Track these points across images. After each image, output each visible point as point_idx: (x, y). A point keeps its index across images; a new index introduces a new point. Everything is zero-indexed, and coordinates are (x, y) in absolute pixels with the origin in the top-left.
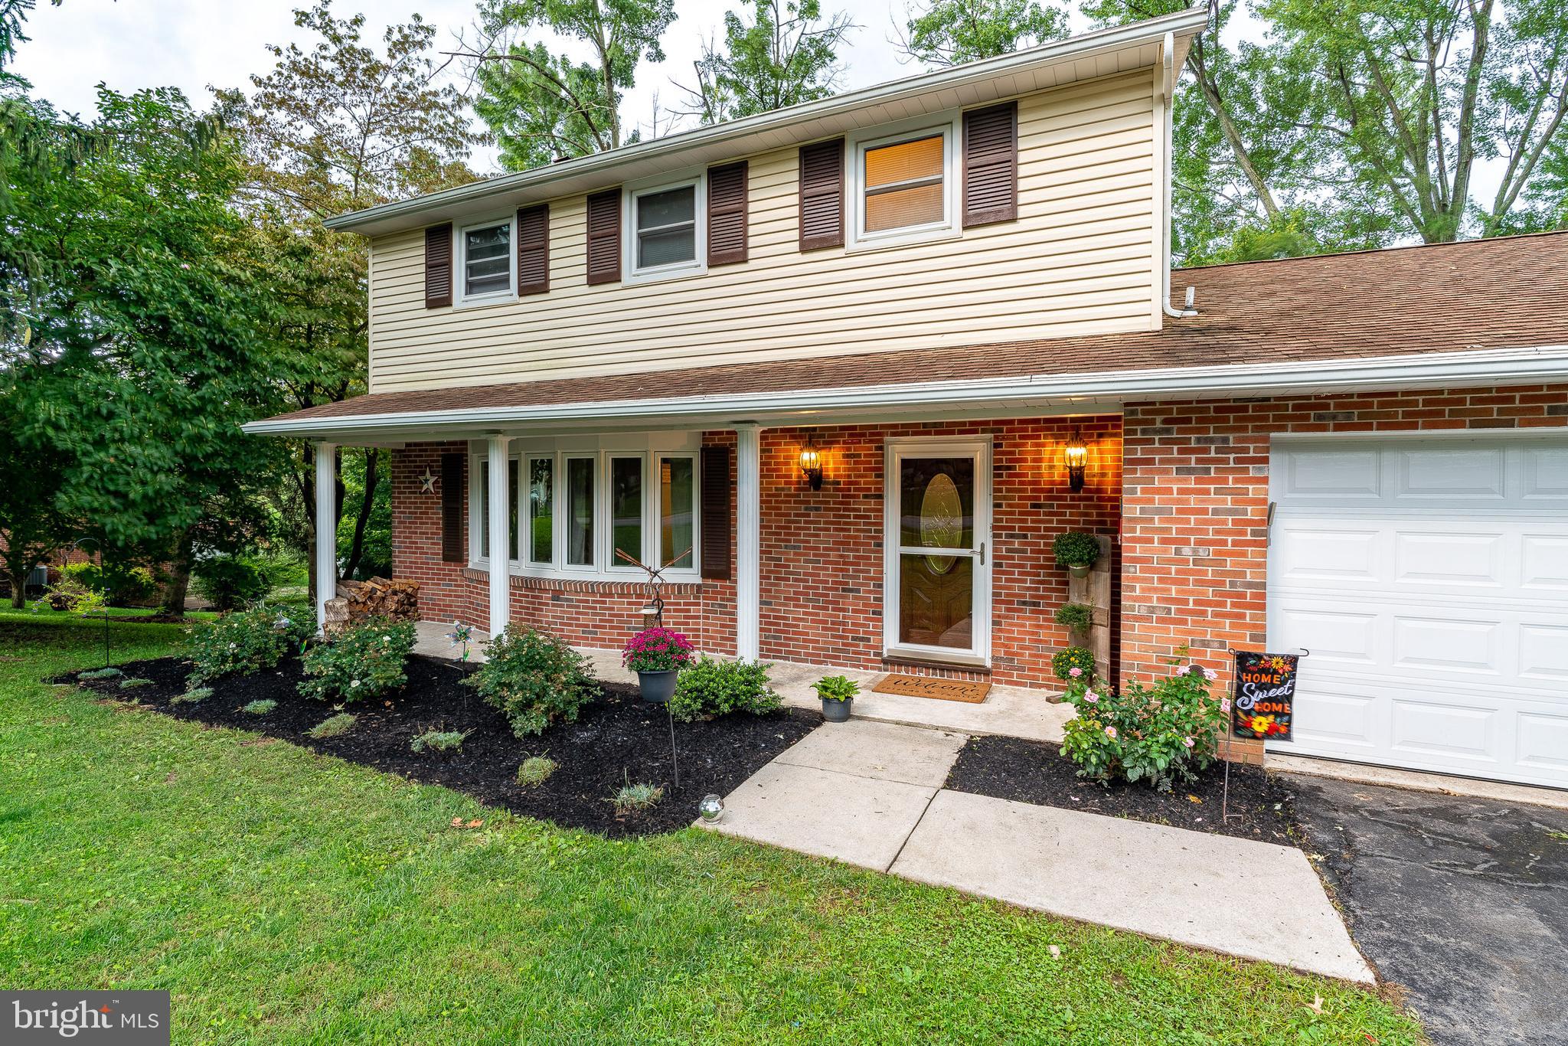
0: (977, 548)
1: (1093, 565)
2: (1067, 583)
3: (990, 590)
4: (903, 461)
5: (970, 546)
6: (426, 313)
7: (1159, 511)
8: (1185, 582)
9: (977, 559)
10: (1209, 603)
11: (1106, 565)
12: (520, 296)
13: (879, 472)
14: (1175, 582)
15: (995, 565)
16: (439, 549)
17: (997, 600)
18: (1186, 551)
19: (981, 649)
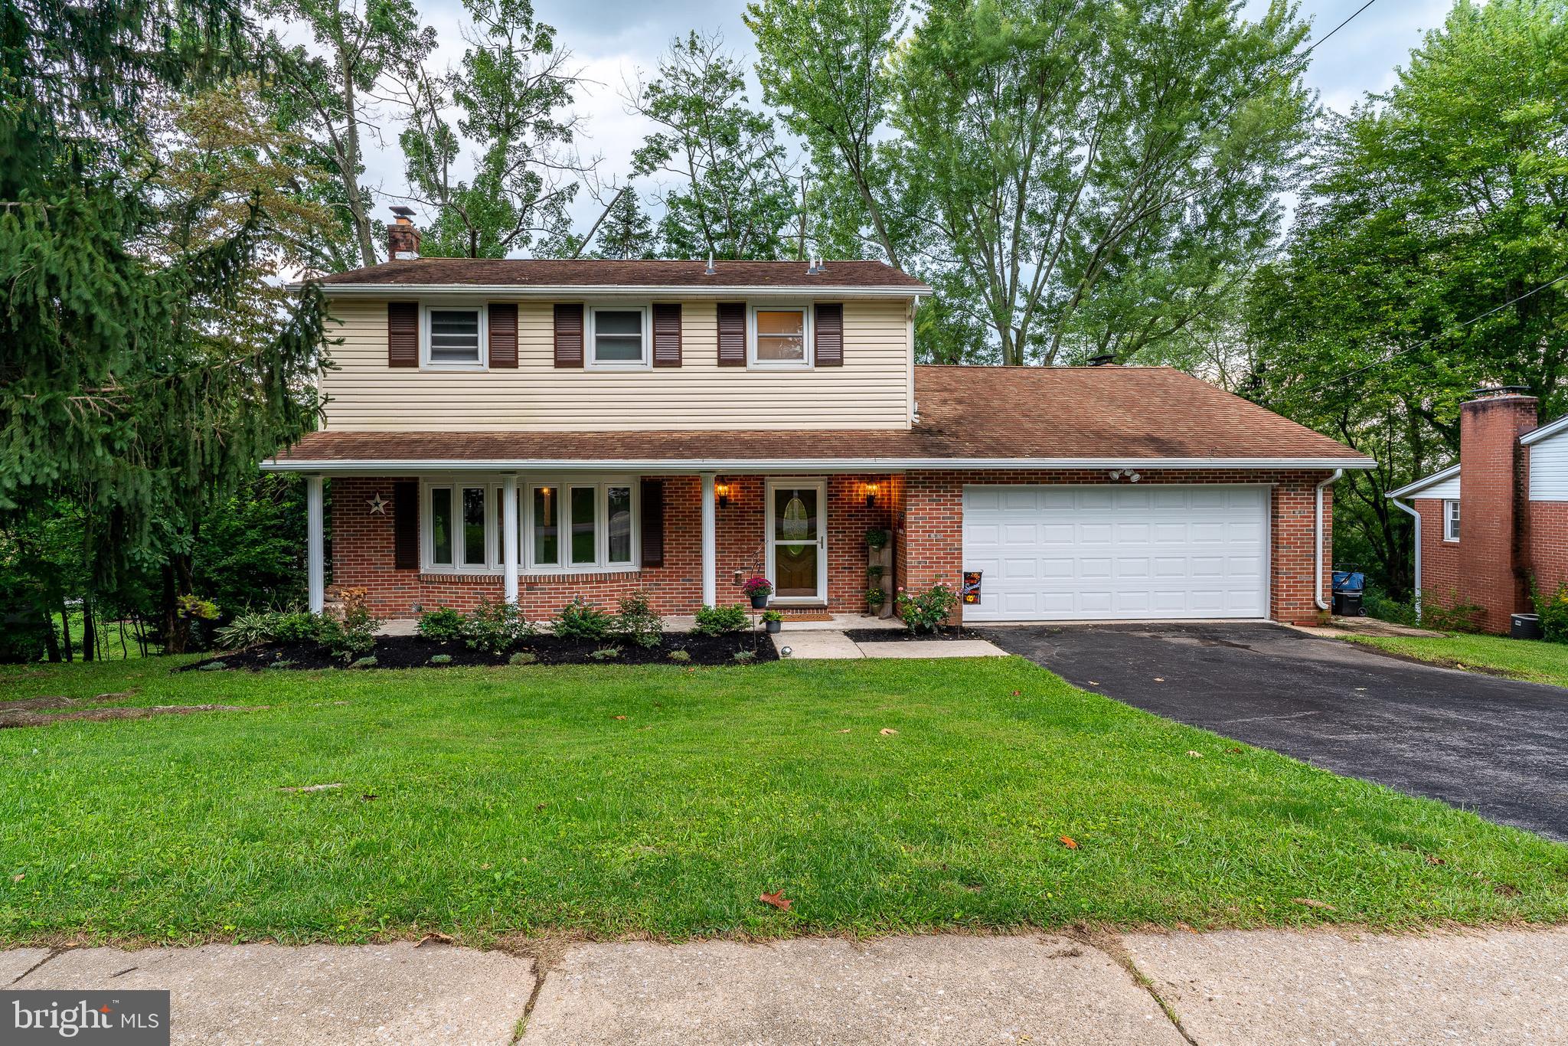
0: (819, 539)
1: (882, 545)
2: (867, 556)
3: (826, 562)
4: (777, 491)
5: (815, 538)
6: (386, 369)
7: (921, 518)
8: (932, 549)
9: (819, 546)
10: (942, 558)
11: (889, 545)
12: (490, 367)
13: (762, 497)
14: (928, 549)
15: (829, 548)
16: (391, 559)
17: (830, 568)
18: (932, 535)
19: (822, 596)
